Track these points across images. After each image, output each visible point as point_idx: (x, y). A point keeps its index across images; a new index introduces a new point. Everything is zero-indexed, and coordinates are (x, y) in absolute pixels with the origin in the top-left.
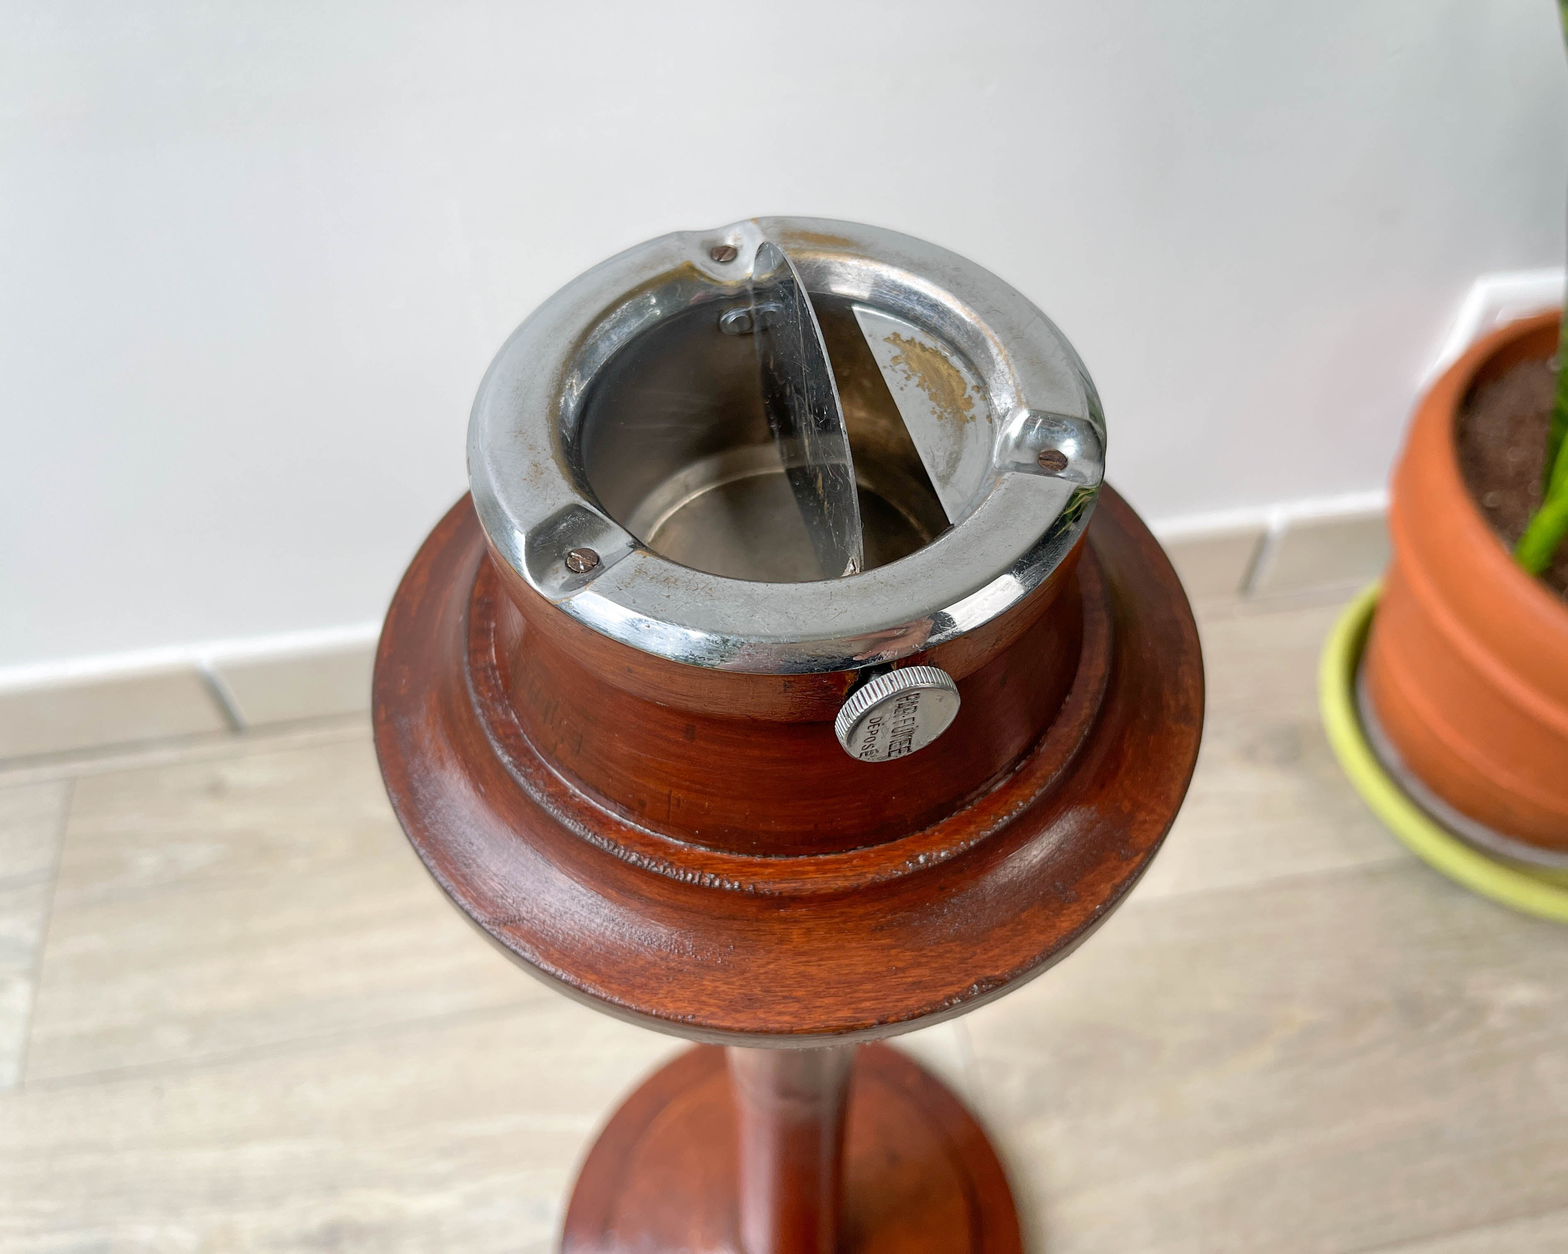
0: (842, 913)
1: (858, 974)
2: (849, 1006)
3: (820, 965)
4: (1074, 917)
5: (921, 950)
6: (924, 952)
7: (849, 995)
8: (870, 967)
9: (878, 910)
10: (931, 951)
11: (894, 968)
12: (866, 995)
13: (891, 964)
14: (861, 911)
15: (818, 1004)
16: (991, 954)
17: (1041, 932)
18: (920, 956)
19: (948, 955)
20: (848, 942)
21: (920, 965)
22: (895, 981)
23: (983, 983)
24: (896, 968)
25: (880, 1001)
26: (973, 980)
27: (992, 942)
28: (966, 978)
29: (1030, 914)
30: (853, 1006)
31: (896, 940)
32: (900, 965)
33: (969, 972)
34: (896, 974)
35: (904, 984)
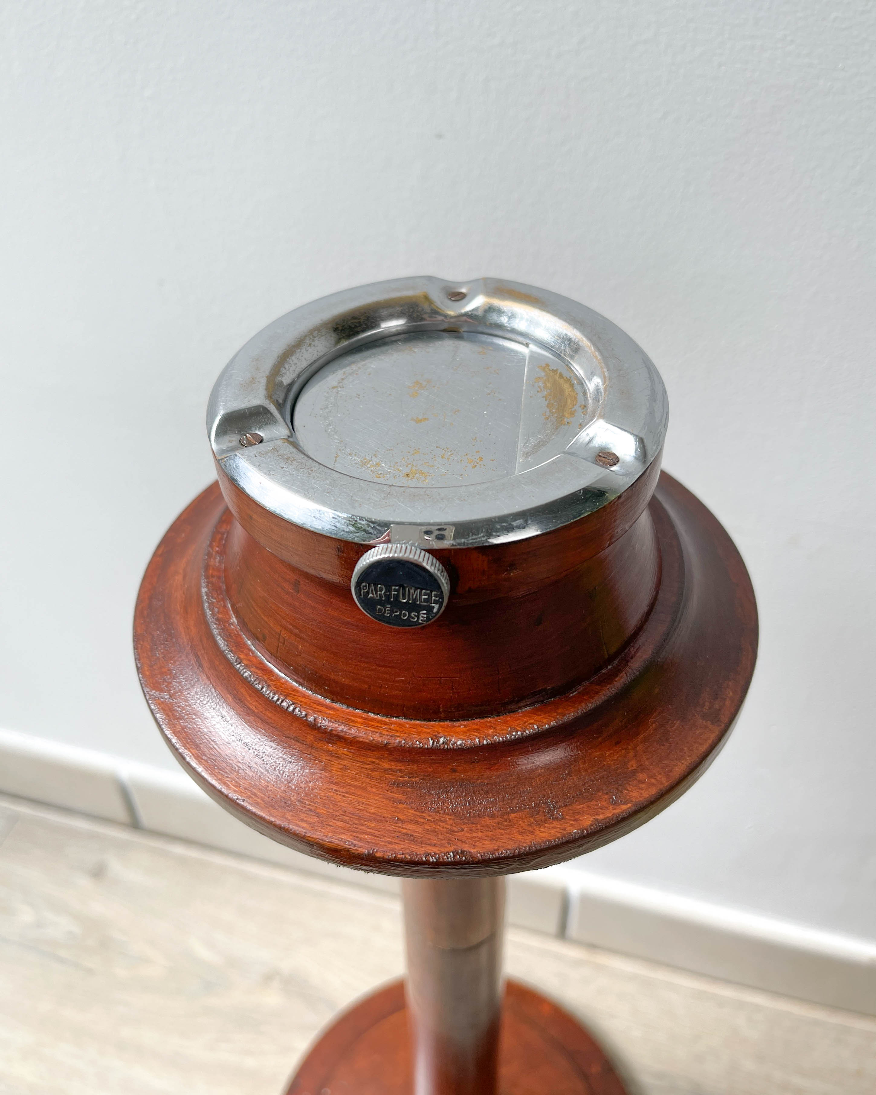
0: (373, 762)
1: (370, 813)
2: (352, 833)
3: (344, 796)
4: (553, 831)
5: (423, 812)
6: (423, 815)
7: (355, 826)
8: (380, 811)
9: (400, 770)
10: (430, 816)
11: (396, 818)
12: (369, 830)
13: (396, 814)
14: (386, 765)
15: (331, 823)
16: (474, 835)
17: (521, 833)
18: (419, 816)
19: (441, 824)
20: (371, 787)
21: (417, 822)
22: (393, 828)
23: (458, 854)
24: (398, 819)
25: (376, 838)
26: (452, 849)
27: (479, 827)
28: (447, 845)
29: (518, 816)
30: (355, 834)
31: (406, 798)
32: (402, 817)
33: (451, 842)
34: (396, 823)
35: (399, 832)
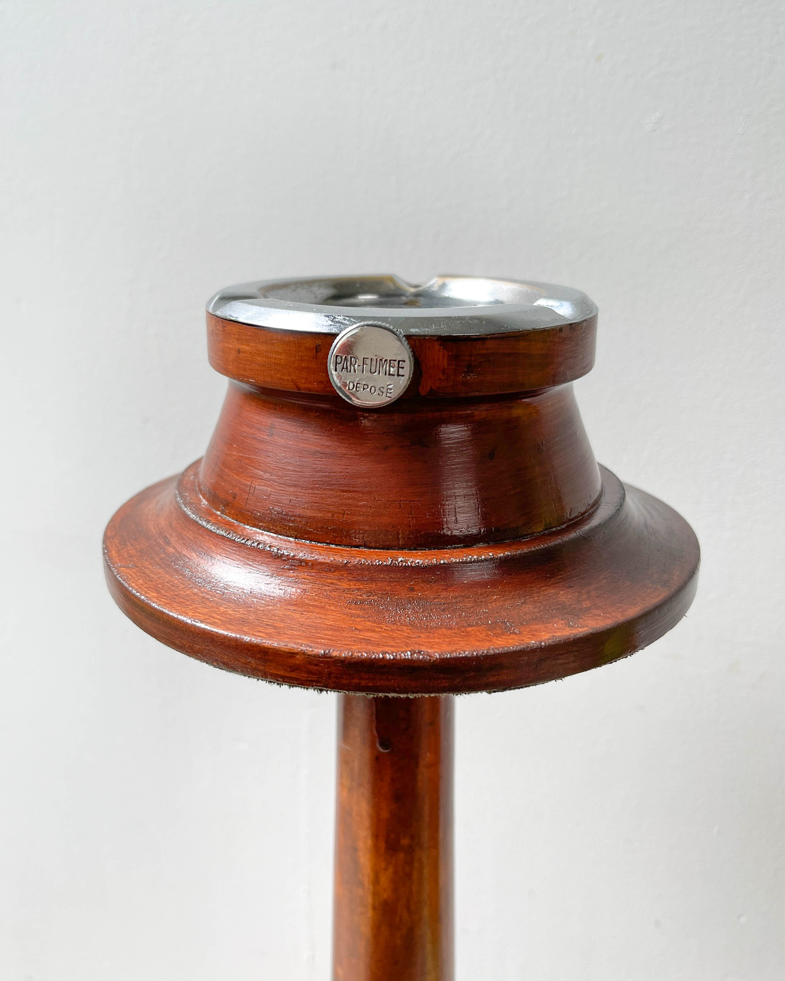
0: (332, 583)
1: (327, 625)
2: (308, 639)
3: (302, 614)
4: (510, 641)
5: (380, 624)
6: (380, 626)
7: (312, 634)
8: (337, 623)
9: (359, 589)
10: (387, 626)
11: (354, 628)
12: (325, 637)
13: (353, 625)
14: (344, 585)
15: (287, 633)
16: (431, 640)
17: (478, 641)
18: (376, 627)
19: (398, 632)
20: (329, 606)
21: (374, 631)
22: (350, 635)
23: (415, 653)
24: (355, 628)
25: (332, 642)
26: (409, 648)
27: (436, 635)
28: (405, 647)
29: (475, 630)
30: (312, 639)
31: (364, 613)
32: (359, 627)
33: (408, 645)
34: (352, 631)
35: (357, 638)
